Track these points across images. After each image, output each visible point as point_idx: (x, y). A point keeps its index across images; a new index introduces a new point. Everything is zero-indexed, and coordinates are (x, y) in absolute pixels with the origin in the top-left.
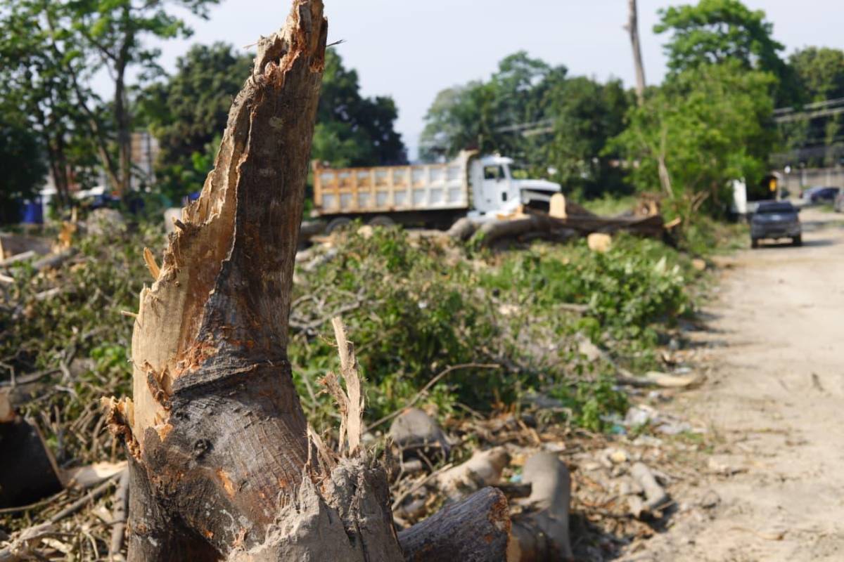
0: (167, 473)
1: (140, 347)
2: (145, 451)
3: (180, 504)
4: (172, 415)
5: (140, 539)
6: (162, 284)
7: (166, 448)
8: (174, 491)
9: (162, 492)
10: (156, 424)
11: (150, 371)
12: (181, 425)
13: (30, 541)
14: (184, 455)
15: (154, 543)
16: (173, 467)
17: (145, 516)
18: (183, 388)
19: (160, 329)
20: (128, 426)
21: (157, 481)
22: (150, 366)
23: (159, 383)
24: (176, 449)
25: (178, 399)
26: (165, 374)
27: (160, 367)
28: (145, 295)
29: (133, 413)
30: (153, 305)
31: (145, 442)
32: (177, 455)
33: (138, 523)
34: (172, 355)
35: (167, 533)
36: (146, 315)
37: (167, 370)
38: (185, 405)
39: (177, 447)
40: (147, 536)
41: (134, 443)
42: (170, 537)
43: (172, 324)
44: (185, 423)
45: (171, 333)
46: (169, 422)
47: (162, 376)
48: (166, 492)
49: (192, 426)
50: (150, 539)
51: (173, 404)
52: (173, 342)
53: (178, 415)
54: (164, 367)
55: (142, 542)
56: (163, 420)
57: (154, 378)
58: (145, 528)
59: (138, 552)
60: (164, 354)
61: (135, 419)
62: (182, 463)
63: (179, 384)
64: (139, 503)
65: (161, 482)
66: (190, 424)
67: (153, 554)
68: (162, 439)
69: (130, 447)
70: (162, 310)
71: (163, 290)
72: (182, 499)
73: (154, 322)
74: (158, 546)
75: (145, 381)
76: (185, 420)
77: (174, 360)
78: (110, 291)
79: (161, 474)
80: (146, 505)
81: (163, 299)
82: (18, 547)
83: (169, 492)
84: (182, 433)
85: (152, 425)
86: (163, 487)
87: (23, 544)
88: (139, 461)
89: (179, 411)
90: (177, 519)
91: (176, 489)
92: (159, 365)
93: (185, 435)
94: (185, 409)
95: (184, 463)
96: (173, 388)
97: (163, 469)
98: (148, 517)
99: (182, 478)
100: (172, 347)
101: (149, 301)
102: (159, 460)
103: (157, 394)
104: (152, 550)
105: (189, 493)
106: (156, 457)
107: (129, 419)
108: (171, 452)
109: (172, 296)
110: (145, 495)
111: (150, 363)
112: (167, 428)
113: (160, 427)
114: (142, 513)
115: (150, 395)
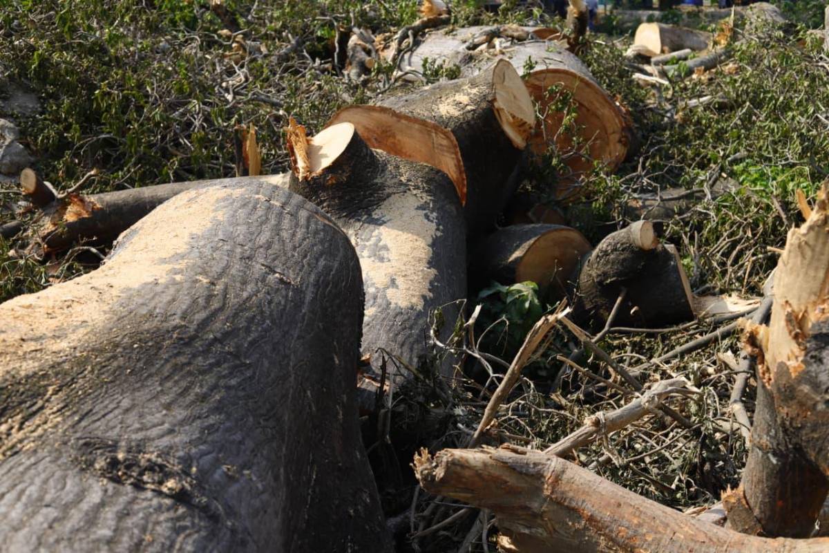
0: (794, 407)
1: (782, 283)
2: (776, 381)
3: (803, 438)
4: (806, 355)
5: (760, 453)
6: (811, 228)
7: (796, 386)
8: (799, 425)
9: (788, 423)
10: (789, 360)
11: (789, 310)
12: (814, 367)
13: (660, 395)
14: (813, 396)
15: (774, 461)
16: (801, 404)
17: (768, 434)
18: (821, 333)
19: (804, 270)
20: (761, 350)
21: (784, 411)
22: (790, 305)
23: (796, 322)
24: (806, 388)
25: (814, 342)
26: (803, 316)
27: (799, 308)
28: (793, 234)
29: (768, 340)
30: (800, 246)
31: (776, 373)
32: (807, 394)
33: (761, 439)
34: (813, 298)
35: (787, 456)
36: (792, 254)
37: (806, 311)
38: (821, 349)
39: (808, 387)
40: (768, 452)
41: (765, 368)
42: (790, 459)
43: (817, 269)
44: (818, 366)
45: (815, 277)
46: (802, 361)
47: (800, 316)
48: (791, 423)
49: (825, 370)
50: (770, 455)
51: (808, 345)
52: (816, 286)
53: (812, 357)
54: (803, 309)
55: (762, 456)
56: (797, 357)
57: (793, 318)
58: (767, 446)
59: (757, 463)
60: (805, 295)
61: (769, 346)
62: (810, 403)
63: (817, 328)
64: (763, 422)
65: (787, 414)
66: (823, 368)
67: (772, 470)
68: (793, 375)
69: (761, 371)
70: (809, 253)
71: (812, 234)
72: (806, 434)
73: (799, 262)
74: (777, 464)
75: (784, 318)
76: (818, 363)
77: (815, 303)
78: (758, 104)
79: (788, 407)
80: (770, 425)
81: (811, 243)
82: (648, 401)
83: (794, 425)
84: (814, 374)
85: (784, 359)
86: (789, 418)
87: (653, 398)
88: (769, 387)
89: (813, 353)
90: (798, 449)
91: (802, 424)
92: (799, 304)
93: (816, 377)
94: (820, 353)
95: (813, 403)
96: (810, 330)
97: (791, 403)
98: (771, 437)
99: (808, 416)
100: (814, 290)
101: (797, 242)
102: (787, 393)
103: (793, 333)
104: (771, 466)
105: (813, 431)
106: (786, 391)
107: (764, 344)
108: (799, 391)
109: (821, 241)
110: (770, 416)
111: (790, 302)
112: (799, 366)
113: (792, 364)
114: (766, 431)
115: (786, 332)
